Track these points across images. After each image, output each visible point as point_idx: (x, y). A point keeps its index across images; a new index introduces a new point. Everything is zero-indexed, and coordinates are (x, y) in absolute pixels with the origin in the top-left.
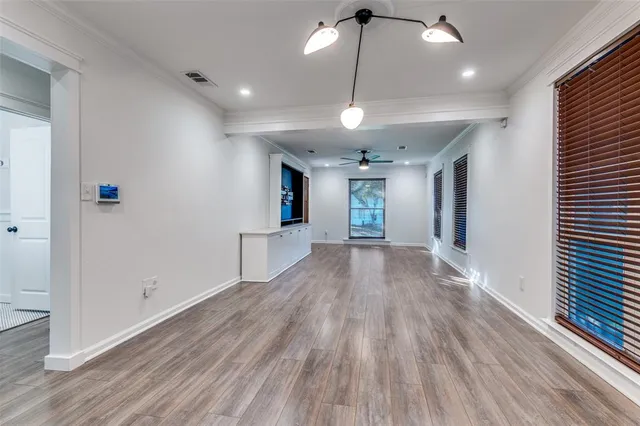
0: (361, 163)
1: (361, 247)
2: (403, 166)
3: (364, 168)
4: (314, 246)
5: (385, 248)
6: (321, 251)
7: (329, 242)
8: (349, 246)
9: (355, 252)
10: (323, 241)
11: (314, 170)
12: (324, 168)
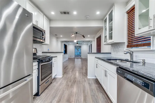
0: (77, 44)
1: (77, 58)
2: (84, 44)
3: (77, 45)
4: (68, 58)
5: (81, 58)
6: (70, 59)
7: (71, 57)
8: (75, 58)
9: (76, 59)
10: (70, 57)
11: (68, 44)
12: (70, 44)
